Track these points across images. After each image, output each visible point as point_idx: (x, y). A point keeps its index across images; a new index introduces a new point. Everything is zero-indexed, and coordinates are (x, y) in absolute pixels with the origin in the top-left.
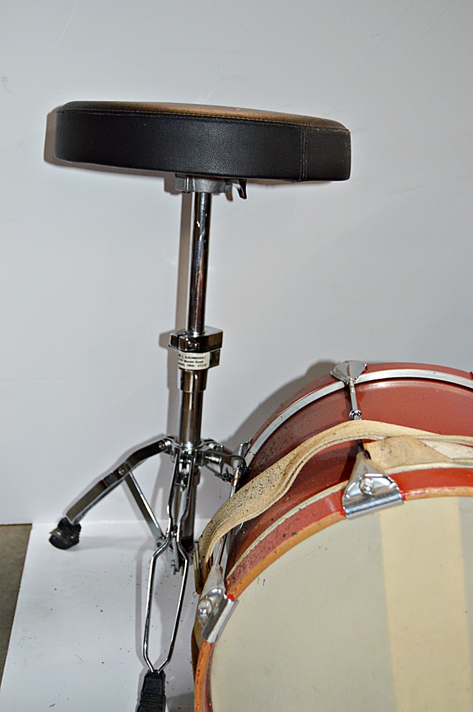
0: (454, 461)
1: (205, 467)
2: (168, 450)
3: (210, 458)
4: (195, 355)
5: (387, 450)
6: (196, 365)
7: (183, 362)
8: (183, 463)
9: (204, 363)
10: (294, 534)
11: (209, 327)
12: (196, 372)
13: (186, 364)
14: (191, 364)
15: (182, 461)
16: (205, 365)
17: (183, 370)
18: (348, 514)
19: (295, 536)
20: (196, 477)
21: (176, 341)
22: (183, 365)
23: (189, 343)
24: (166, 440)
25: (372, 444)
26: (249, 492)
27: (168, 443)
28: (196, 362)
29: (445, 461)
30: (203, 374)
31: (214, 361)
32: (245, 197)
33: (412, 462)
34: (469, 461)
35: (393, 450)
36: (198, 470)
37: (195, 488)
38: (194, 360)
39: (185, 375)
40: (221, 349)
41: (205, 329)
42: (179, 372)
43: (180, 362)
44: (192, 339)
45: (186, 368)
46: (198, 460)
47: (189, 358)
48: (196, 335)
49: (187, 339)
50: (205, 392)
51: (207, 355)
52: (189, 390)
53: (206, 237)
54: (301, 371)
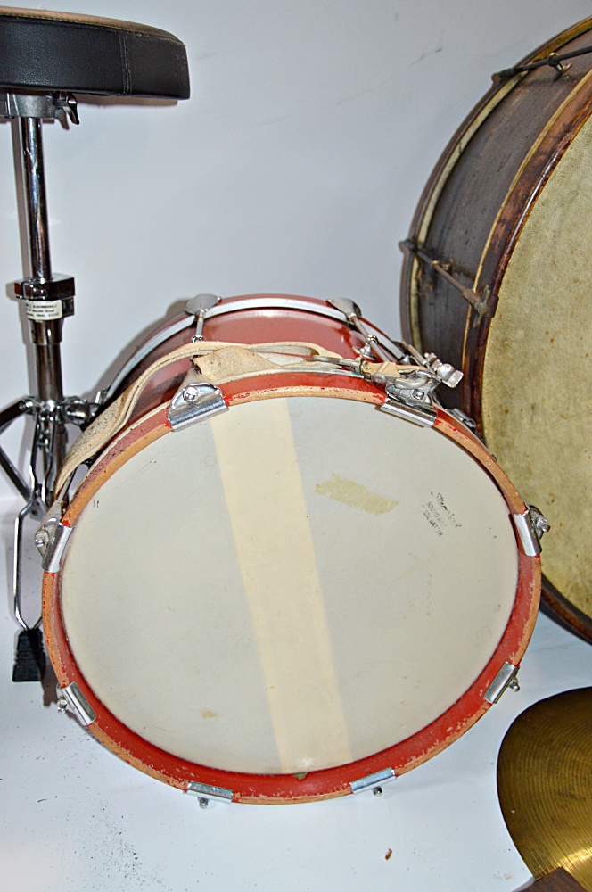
0: (282, 367)
1: (70, 424)
2: (30, 411)
3: (74, 414)
4: (44, 303)
5: (216, 363)
6: (47, 314)
7: (31, 312)
8: (44, 422)
9: (55, 312)
10: (122, 451)
11: (56, 274)
12: (48, 323)
13: (35, 314)
14: (41, 313)
15: (43, 419)
16: (57, 314)
17: (33, 321)
18: (174, 425)
19: (123, 453)
20: (64, 436)
21: (19, 290)
22: (32, 315)
23: (35, 290)
24: (27, 400)
25: (202, 358)
26: (95, 429)
27: (29, 404)
28: (47, 311)
29: (273, 368)
30: (56, 326)
31: (68, 310)
32: (78, 123)
33: (240, 371)
34: (296, 366)
35: (222, 361)
36: (65, 429)
37: (64, 448)
38: (44, 309)
39: (36, 325)
40: (75, 298)
41: (53, 276)
42: (29, 323)
43: (28, 312)
44: (38, 286)
45: (37, 318)
46: (61, 418)
47: (38, 307)
48: (43, 281)
49: (32, 286)
50: (62, 344)
51: (58, 303)
52: (43, 342)
53: (41, 171)
54: (160, 313)
